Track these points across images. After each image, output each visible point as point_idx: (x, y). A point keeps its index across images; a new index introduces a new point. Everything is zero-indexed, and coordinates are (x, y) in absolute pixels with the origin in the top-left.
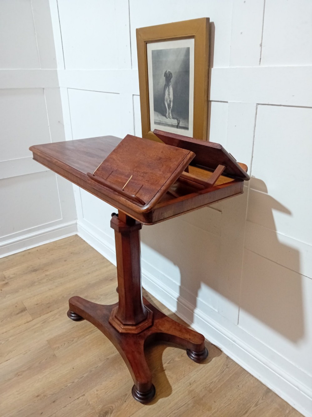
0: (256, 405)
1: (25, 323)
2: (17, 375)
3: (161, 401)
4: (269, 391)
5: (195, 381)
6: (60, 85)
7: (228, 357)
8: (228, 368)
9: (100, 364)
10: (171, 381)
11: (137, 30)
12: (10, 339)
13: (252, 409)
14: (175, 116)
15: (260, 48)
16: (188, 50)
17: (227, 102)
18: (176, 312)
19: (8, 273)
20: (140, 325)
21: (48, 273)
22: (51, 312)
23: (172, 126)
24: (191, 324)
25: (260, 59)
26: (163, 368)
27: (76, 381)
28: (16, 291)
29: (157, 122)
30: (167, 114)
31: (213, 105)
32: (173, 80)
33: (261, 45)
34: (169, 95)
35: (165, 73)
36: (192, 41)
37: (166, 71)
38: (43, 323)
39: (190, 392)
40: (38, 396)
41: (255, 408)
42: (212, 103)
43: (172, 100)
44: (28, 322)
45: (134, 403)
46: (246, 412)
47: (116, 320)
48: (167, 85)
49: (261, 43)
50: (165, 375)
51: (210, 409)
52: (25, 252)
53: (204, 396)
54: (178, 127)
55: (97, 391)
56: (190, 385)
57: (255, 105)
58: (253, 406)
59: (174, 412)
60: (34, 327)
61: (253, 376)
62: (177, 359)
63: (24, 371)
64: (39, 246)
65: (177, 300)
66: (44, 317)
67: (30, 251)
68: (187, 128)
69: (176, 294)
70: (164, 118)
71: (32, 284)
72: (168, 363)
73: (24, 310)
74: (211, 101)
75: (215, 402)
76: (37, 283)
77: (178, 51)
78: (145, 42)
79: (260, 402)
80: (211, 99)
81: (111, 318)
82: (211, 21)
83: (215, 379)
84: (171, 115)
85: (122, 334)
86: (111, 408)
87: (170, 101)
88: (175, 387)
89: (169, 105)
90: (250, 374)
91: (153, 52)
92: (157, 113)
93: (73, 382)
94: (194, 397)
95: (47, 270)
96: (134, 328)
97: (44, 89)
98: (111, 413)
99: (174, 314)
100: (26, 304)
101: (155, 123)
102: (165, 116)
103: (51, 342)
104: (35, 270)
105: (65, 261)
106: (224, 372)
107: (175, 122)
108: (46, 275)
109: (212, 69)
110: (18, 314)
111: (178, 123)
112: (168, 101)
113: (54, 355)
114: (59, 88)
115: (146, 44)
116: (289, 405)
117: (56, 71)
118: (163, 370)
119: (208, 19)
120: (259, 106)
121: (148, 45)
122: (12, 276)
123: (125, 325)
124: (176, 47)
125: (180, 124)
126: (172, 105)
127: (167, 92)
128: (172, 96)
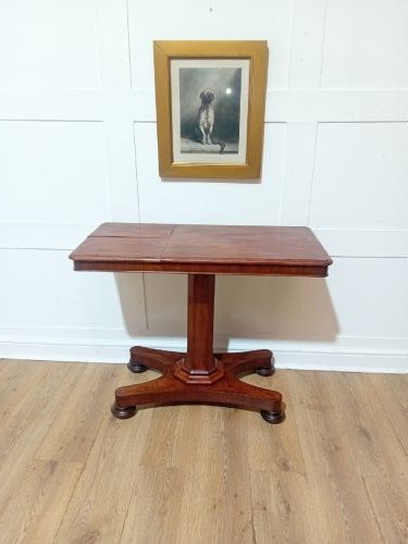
1: (81, 473)
11: (155, 42)
13: (351, 389)
14: (216, 141)
15: (320, 75)
16: (239, 70)
17: (285, 122)
22: (94, 442)
27: (226, 467)
29: (186, 150)
30: (204, 140)
32: (214, 102)
34: (208, 119)
35: (202, 95)
37: (204, 92)
38: (105, 455)
39: (309, 407)
42: (266, 124)
43: (212, 123)
46: (351, 393)
48: (204, 107)
49: (321, 70)
51: (333, 407)
53: (319, 403)
54: (221, 152)
55: (254, 458)
56: (302, 403)
57: (316, 124)
58: (349, 387)
60: (102, 466)
63: (164, 505)
68: (235, 152)
70: (199, 144)
71: (12, 435)
73: (53, 464)
74: (265, 122)
76: (18, 431)
77: (223, 71)
78: (167, 58)
79: (348, 381)
80: (266, 120)
83: (309, 388)
84: (209, 140)
86: (281, 459)
87: (209, 125)
91: (181, 70)
92: (187, 139)
93: (225, 470)
94: (315, 408)
98: (288, 462)
100: (46, 457)
101: (182, 152)
102: (200, 142)
103: (147, 463)
107: (218, 147)
108: (16, 417)
111: (223, 148)
112: (206, 125)
113: (171, 469)
115: (170, 60)
120: (321, 124)
121: (174, 62)
124: (220, 67)
125: (226, 149)
126: (211, 129)
127: (203, 115)
128: (211, 120)
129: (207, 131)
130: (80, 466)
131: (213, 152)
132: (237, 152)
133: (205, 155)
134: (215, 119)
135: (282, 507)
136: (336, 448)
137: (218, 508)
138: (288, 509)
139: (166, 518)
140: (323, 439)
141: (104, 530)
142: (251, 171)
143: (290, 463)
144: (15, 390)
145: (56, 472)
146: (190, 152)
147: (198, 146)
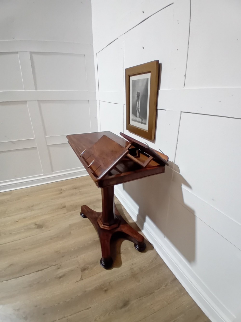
0: (166, 286)
1: (63, 214)
2: (51, 239)
3: (114, 269)
4: (175, 279)
5: (135, 263)
6: (97, 99)
7: (158, 254)
8: (156, 260)
9: (90, 242)
10: (123, 260)
11: (126, 70)
12: (54, 220)
13: (163, 287)
14: (141, 117)
15: (184, 77)
16: (148, 79)
17: (166, 110)
18: (136, 222)
19: (63, 188)
20: (112, 226)
21: (81, 191)
23: (139, 122)
24: (142, 230)
25: (184, 84)
26: (120, 252)
27: (76, 248)
28: (64, 197)
29: (133, 119)
30: (137, 116)
31: (159, 111)
32: (140, 97)
33: (185, 76)
34: (139, 105)
35: (137, 93)
36: (150, 74)
37: (138, 92)
38: (71, 215)
39: (131, 269)
40: (57, 252)
41: (165, 287)
42: (159, 110)
43: (140, 108)
44: (64, 213)
45: (100, 268)
46: (159, 288)
47: (100, 221)
48: (138, 100)
49: (186, 74)
50: (120, 256)
51: (139, 281)
52: (73, 179)
53: (138, 273)
54: (142, 123)
55: (84, 256)
56: (132, 265)
57: (180, 112)
58: (164, 286)
59: (119, 278)
60: (66, 217)
61: (169, 268)
62: (130, 249)
63: (54, 238)
64: (81, 177)
65: (137, 216)
66: (72, 212)
67: (76, 178)
68: (145, 124)
69: (137, 213)
71: (72, 195)
72: (124, 250)
73: (64, 207)
74: (158, 109)
75: (143, 278)
76: (74, 195)
77: (143, 80)
78: (129, 76)
79: (169, 284)
80: (158, 108)
81: (98, 219)
82: (160, 62)
83: (147, 265)
84: (139, 116)
85: (102, 229)
86: (88, 267)
87: (139, 108)
88: (124, 264)
89: (138, 111)
90: (168, 267)
91: (132, 81)
92: (133, 115)
93: (75, 249)
94: (132, 273)
95: (81, 189)
96: (108, 227)
97: (89, 101)
98: (87, 270)
99: (135, 223)
100: (67, 204)
101: (132, 120)
103: (71, 226)
104: (76, 188)
105: (90, 186)
106: (154, 262)
107: (140, 120)
109: (159, 90)
110: (61, 208)
111: (142, 121)
112: (138, 108)
113: (70, 233)
114: (96, 100)
115: (130, 77)
116: (185, 290)
117: (95, 92)
118: (120, 253)
119: (158, 61)
120: (182, 113)
121: (131, 77)
122: (65, 189)
123: (104, 225)
124: (142, 78)
127: (138, 103)
128: (139, 106)
133: (137, 123)
136: (106, 290)
139: (49, 241)
140: (109, 283)
141: (43, 228)
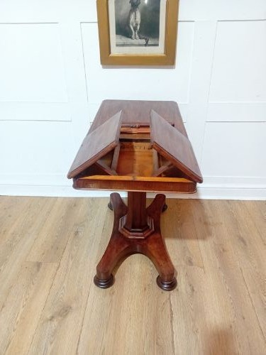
1: (57, 270)
14: (142, 36)
17: (194, 21)
22: (64, 249)
28: (4, 260)
29: (120, 44)
30: (133, 36)
31: (180, 24)
32: (141, 6)
34: (136, 19)
43: (139, 23)
48: (133, 11)
54: (146, 45)
57: (216, 22)
70: (130, 39)
71: (10, 247)
73: (38, 264)
79: (231, 207)
80: (179, 20)
84: (137, 36)
86: (188, 257)
87: (137, 24)
92: (120, 36)
98: (192, 259)
100: (34, 260)
101: (117, 45)
102: (131, 38)
107: (143, 41)
108: (12, 234)
111: (147, 42)
112: (134, 25)
125: (150, 42)
126: (138, 27)
127: (132, 17)
128: (139, 20)
129: (135, 29)
130: (56, 265)
131: (140, 45)
132: (157, 45)
133: (134, 48)
134: (142, 20)
135: (189, 289)
136: (223, 250)
137: (147, 291)
138: (193, 290)
139: (114, 297)
140: (215, 244)
141: (74, 306)
142: (168, 60)
143: (194, 261)
144: (10, 216)
145: (41, 270)
146: (123, 45)
147: (129, 41)
